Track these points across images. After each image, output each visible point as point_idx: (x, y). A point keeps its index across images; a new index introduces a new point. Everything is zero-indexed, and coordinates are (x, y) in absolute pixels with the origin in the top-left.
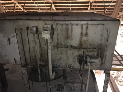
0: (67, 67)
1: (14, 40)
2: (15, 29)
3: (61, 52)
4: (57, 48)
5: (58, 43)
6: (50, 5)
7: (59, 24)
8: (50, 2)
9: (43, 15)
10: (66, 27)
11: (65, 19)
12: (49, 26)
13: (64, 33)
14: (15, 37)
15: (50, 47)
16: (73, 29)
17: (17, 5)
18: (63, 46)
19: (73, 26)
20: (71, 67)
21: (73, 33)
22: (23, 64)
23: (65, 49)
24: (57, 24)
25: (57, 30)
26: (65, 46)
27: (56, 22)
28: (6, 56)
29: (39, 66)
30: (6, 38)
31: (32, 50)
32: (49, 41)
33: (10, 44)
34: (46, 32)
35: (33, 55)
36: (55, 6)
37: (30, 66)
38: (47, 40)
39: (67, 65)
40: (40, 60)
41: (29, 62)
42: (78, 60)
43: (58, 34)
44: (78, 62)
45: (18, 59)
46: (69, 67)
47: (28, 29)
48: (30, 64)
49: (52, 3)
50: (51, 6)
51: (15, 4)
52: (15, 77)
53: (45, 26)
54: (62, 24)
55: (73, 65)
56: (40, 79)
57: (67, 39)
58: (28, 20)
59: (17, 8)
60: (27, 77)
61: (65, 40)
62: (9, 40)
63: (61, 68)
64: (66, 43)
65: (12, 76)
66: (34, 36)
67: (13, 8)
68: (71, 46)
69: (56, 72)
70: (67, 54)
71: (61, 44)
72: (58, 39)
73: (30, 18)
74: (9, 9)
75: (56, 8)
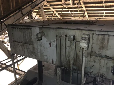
0: (99, 75)
1: (54, 44)
2: (56, 36)
3: (94, 60)
4: (91, 55)
5: (92, 52)
6: (83, 12)
7: (95, 34)
8: (83, 10)
9: (79, 24)
10: (102, 37)
11: (101, 30)
12: (86, 36)
13: (99, 42)
14: (55, 42)
15: (84, 54)
16: (110, 40)
17: (55, 12)
18: (97, 55)
19: (110, 37)
20: (104, 77)
21: (109, 44)
22: (58, 65)
23: (98, 58)
24: (93, 34)
25: (93, 39)
26: (99, 55)
27: (93, 32)
28: (46, 56)
29: (71, 69)
30: (48, 42)
31: (67, 54)
32: (84, 50)
33: (50, 47)
34: (84, 41)
35: (68, 58)
36: (88, 13)
37: (64, 68)
38: (83, 48)
39: (99, 74)
40: (73, 64)
41: (64, 64)
42: (112, 71)
43: (93, 43)
44: (112, 73)
45: (55, 60)
46: (101, 76)
47: (66, 37)
48: (64, 66)
49: (85, 11)
50: (84, 14)
51: (53, 12)
52: (49, 73)
53: (83, 36)
54: (99, 34)
55: (105, 75)
56: (71, 81)
57: (102, 49)
58: (67, 29)
59: (55, 15)
60: (60, 76)
61: (100, 49)
62: (50, 44)
63: (92, 76)
64: (100, 52)
65: (47, 72)
66: (71, 43)
67: (52, 15)
68: (106, 56)
69: (87, 78)
70: (100, 63)
71: (95, 53)
72: (92, 47)
73: (69, 27)
74: (48, 16)
75: (89, 15)
